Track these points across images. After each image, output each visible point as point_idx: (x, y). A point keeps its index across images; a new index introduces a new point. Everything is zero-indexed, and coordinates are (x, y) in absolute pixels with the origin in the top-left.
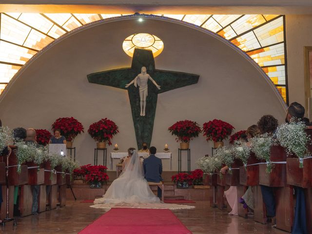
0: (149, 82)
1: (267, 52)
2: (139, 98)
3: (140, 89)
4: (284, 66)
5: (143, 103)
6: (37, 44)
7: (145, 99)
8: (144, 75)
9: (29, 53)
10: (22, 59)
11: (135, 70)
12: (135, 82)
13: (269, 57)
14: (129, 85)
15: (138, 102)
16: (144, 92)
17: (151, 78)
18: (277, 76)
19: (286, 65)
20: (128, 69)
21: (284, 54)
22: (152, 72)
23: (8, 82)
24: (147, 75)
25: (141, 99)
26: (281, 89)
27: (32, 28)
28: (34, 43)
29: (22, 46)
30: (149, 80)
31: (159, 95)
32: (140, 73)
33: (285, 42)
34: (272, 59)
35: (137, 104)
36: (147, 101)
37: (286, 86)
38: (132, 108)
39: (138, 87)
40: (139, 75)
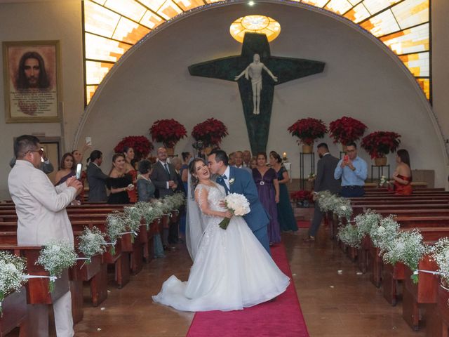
0: (264, 73)
1: (408, 35)
2: (252, 92)
3: (252, 81)
4: (428, 53)
5: (257, 98)
6: (130, 36)
7: (259, 94)
8: (257, 65)
9: (119, 46)
10: (112, 54)
11: (245, 59)
12: (246, 73)
13: (410, 41)
14: (239, 77)
15: (250, 96)
16: (257, 84)
17: (266, 68)
18: (419, 66)
19: (430, 51)
20: (237, 58)
21: (428, 37)
22: (267, 60)
23: (99, 83)
24: (261, 65)
25: (255, 94)
26: (423, 82)
27: (122, 15)
28: (125, 35)
29: (111, 39)
30: (263, 70)
31: (275, 87)
32: (252, 61)
33: (430, 22)
34: (414, 44)
35: (250, 99)
36: (261, 95)
37: (430, 77)
38: (243, 103)
39: (250, 78)
40: (251, 65)
